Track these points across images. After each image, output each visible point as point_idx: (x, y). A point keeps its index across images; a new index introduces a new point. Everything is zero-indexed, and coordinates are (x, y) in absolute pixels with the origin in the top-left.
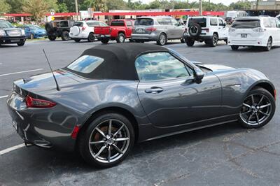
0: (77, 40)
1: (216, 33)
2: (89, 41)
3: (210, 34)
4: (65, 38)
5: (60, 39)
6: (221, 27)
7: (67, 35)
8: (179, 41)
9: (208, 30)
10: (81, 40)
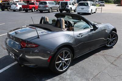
0: (14, 11)
1: (71, 8)
2: (20, 11)
3: (69, 8)
4: (9, 10)
5: (7, 10)
6: (73, 5)
7: (10, 8)
8: (56, 11)
9: (68, 7)
10: (16, 11)
